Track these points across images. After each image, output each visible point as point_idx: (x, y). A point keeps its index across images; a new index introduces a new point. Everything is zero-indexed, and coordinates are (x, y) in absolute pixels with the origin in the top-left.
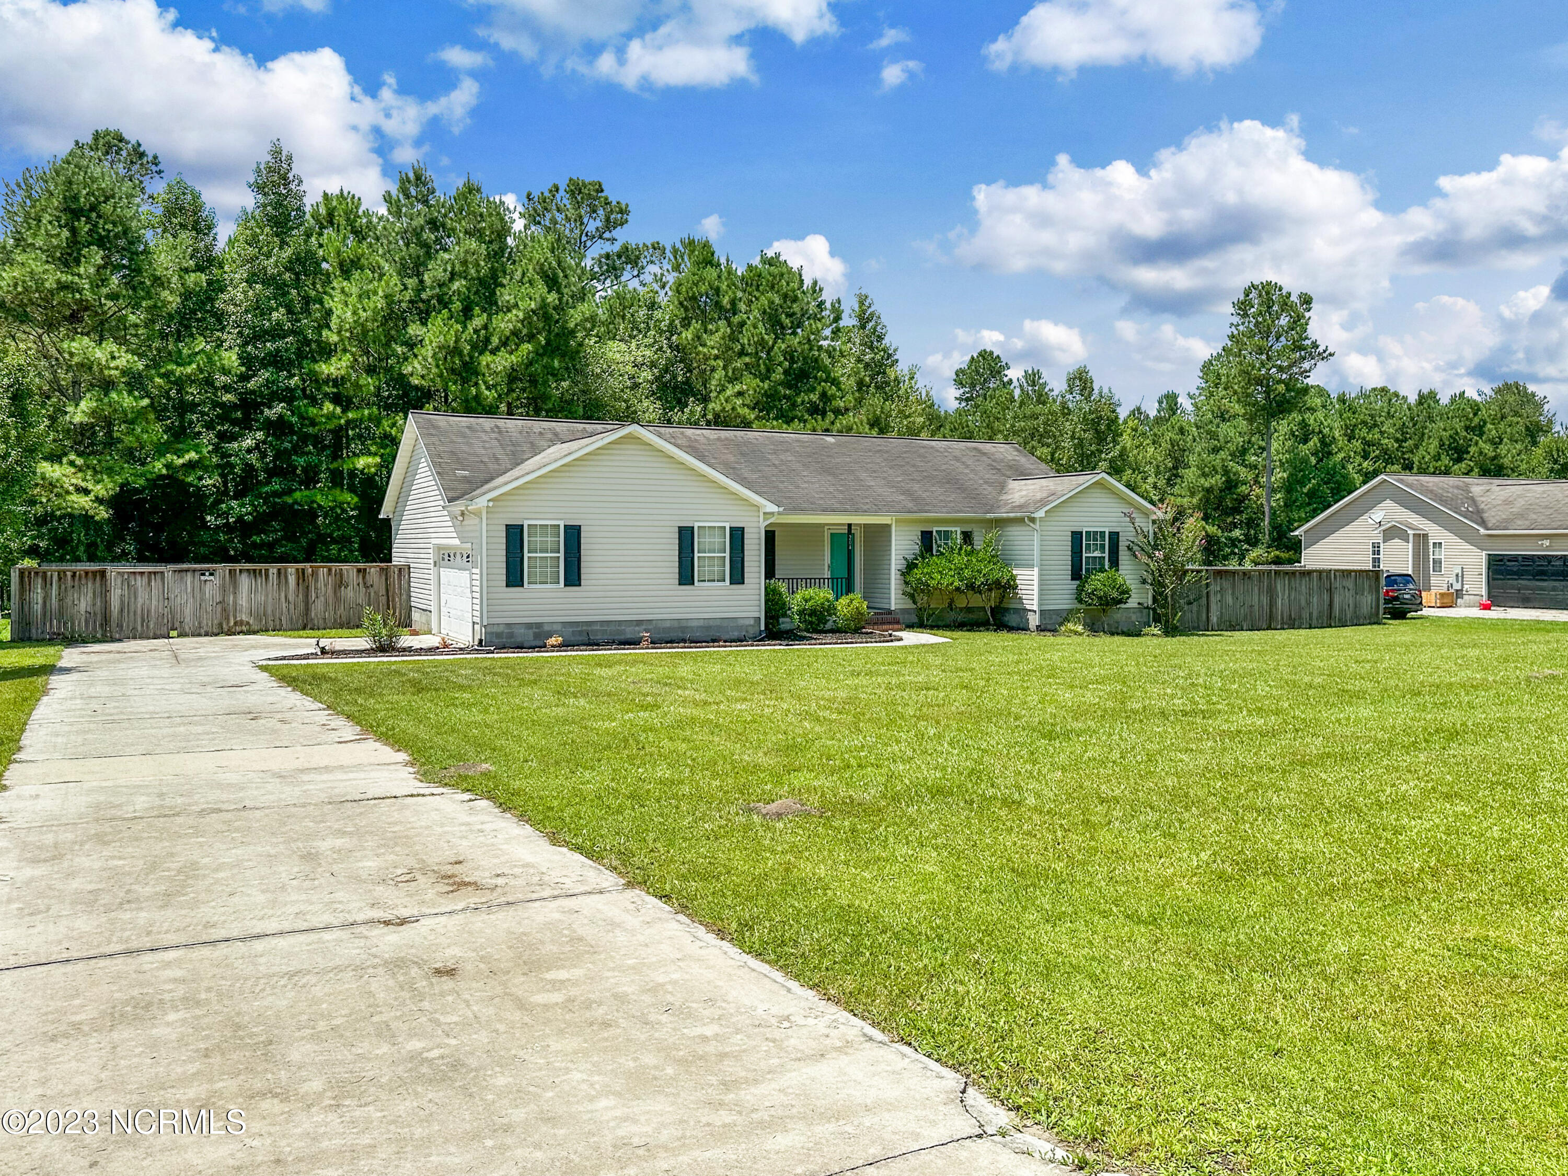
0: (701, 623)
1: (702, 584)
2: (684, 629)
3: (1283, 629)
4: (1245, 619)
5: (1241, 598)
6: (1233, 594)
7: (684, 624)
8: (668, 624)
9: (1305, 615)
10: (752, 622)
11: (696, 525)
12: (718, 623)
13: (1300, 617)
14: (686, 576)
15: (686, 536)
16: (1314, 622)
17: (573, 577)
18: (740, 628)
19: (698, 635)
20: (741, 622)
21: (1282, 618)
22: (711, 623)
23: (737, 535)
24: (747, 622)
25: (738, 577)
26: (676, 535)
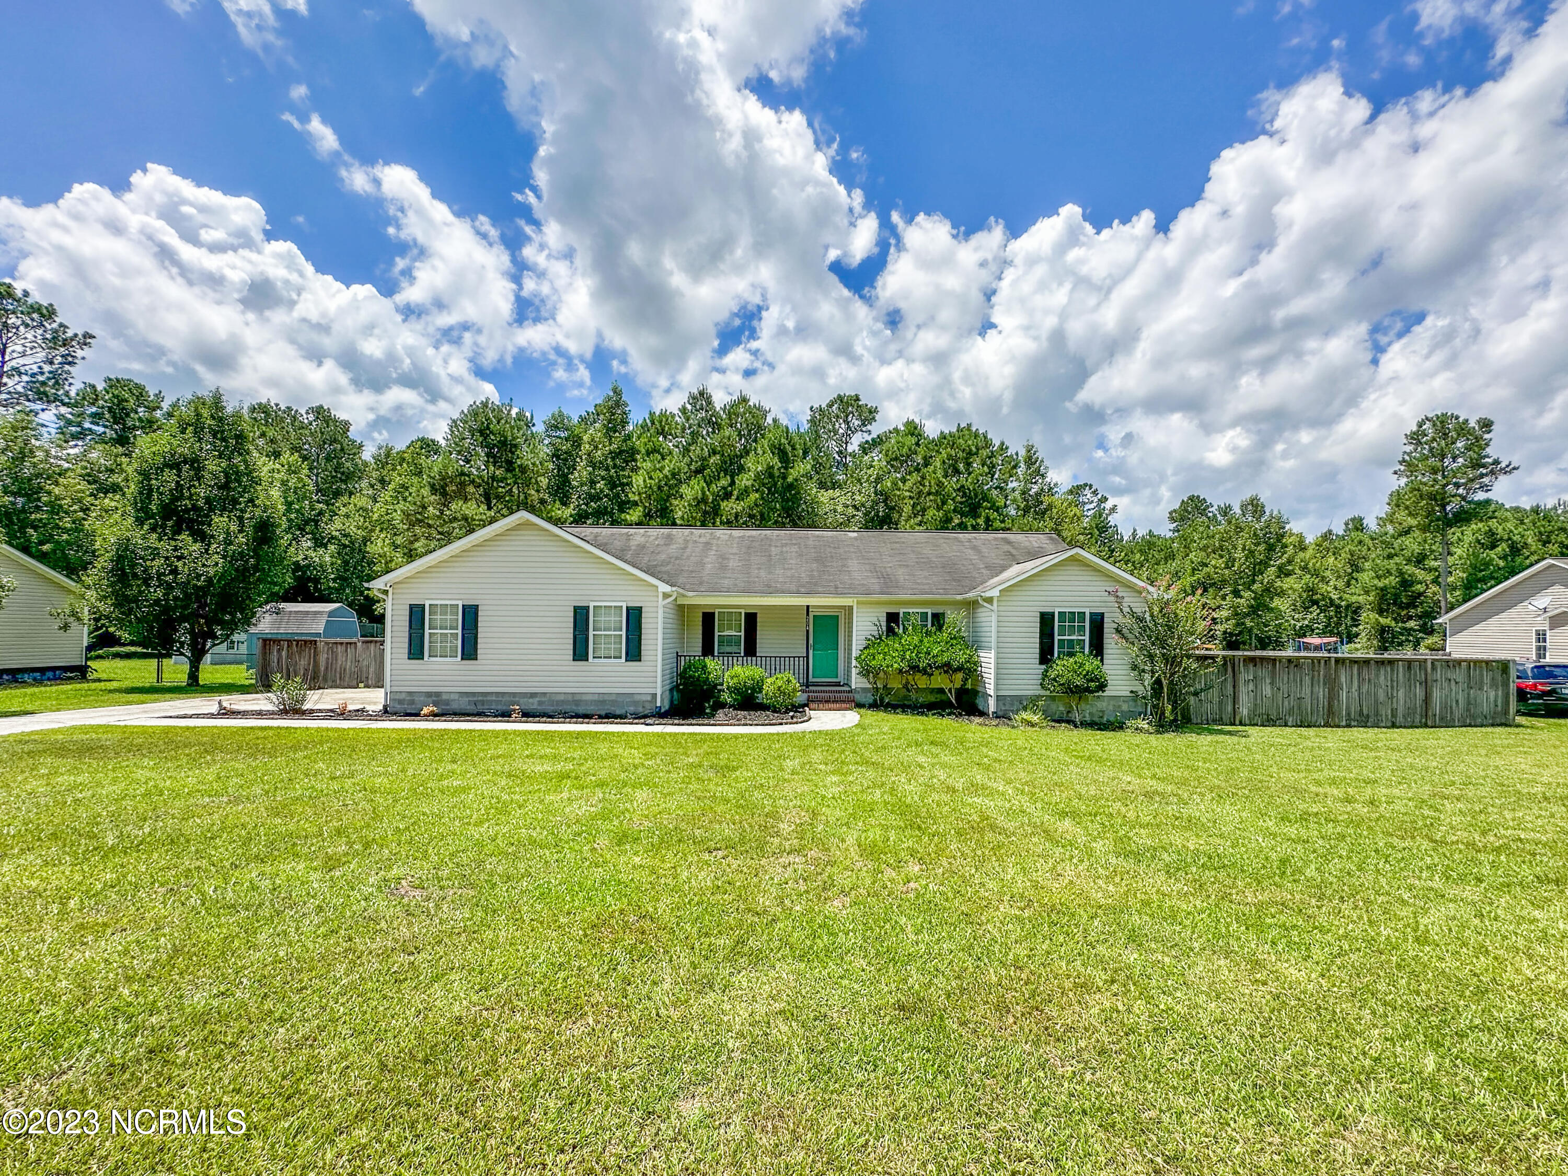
0: (596, 697)
1: (596, 660)
2: (577, 703)
4: (1291, 712)
5: (1285, 688)
6: (1272, 684)
7: (577, 697)
8: (562, 698)
9: (1386, 711)
10: (649, 698)
11: (592, 605)
12: (613, 698)
13: (1377, 714)
14: (580, 653)
15: (581, 616)
16: (1400, 720)
17: (470, 651)
18: (636, 703)
20: (637, 698)
22: (606, 698)
23: (634, 616)
24: (644, 698)
25: (634, 652)
26: (572, 614)
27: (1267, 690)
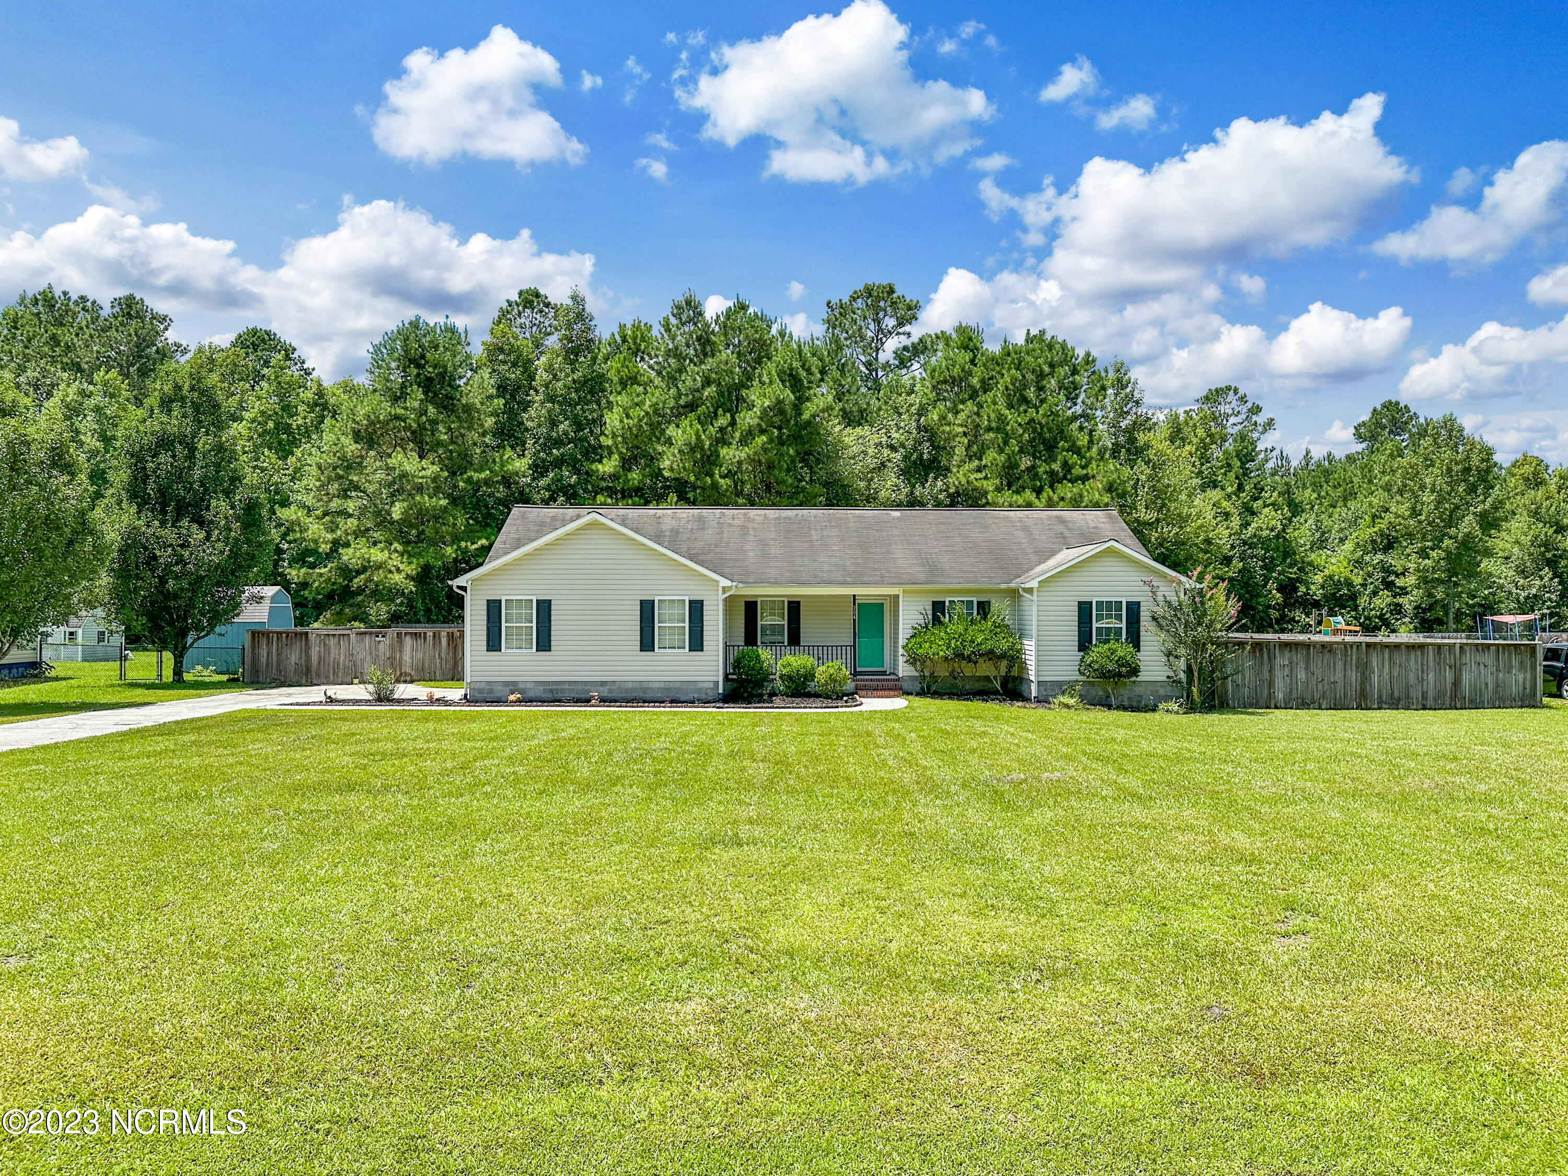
0: (662, 685)
1: (662, 650)
2: (645, 690)
3: (1380, 709)
4: (1324, 696)
5: (1319, 673)
6: (1307, 668)
7: (645, 685)
8: (630, 685)
9: (1416, 694)
10: (711, 685)
11: (657, 599)
12: (678, 685)
13: (1408, 697)
14: (647, 644)
15: (647, 609)
16: (1429, 703)
17: (544, 643)
18: (699, 690)
19: (658, 695)
20: (701, 685)
21: (1380, 697)
22: (671, 685)
23: (697, 608)
24: (706, 685)
25: (697, 644)
26: (639, 608)
27: (1301, 675)
